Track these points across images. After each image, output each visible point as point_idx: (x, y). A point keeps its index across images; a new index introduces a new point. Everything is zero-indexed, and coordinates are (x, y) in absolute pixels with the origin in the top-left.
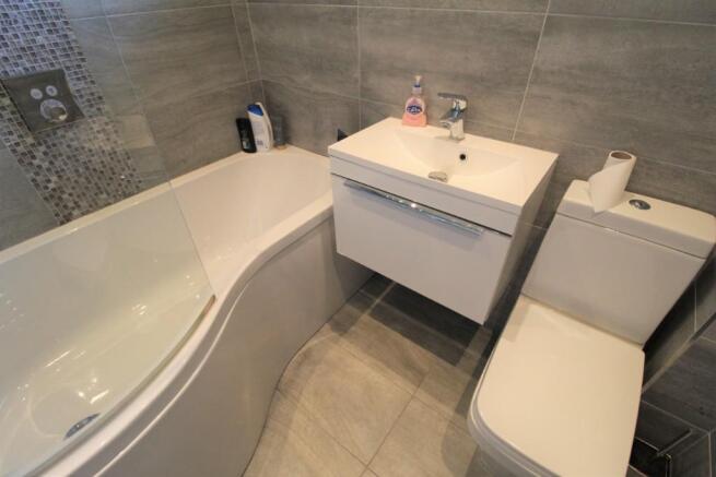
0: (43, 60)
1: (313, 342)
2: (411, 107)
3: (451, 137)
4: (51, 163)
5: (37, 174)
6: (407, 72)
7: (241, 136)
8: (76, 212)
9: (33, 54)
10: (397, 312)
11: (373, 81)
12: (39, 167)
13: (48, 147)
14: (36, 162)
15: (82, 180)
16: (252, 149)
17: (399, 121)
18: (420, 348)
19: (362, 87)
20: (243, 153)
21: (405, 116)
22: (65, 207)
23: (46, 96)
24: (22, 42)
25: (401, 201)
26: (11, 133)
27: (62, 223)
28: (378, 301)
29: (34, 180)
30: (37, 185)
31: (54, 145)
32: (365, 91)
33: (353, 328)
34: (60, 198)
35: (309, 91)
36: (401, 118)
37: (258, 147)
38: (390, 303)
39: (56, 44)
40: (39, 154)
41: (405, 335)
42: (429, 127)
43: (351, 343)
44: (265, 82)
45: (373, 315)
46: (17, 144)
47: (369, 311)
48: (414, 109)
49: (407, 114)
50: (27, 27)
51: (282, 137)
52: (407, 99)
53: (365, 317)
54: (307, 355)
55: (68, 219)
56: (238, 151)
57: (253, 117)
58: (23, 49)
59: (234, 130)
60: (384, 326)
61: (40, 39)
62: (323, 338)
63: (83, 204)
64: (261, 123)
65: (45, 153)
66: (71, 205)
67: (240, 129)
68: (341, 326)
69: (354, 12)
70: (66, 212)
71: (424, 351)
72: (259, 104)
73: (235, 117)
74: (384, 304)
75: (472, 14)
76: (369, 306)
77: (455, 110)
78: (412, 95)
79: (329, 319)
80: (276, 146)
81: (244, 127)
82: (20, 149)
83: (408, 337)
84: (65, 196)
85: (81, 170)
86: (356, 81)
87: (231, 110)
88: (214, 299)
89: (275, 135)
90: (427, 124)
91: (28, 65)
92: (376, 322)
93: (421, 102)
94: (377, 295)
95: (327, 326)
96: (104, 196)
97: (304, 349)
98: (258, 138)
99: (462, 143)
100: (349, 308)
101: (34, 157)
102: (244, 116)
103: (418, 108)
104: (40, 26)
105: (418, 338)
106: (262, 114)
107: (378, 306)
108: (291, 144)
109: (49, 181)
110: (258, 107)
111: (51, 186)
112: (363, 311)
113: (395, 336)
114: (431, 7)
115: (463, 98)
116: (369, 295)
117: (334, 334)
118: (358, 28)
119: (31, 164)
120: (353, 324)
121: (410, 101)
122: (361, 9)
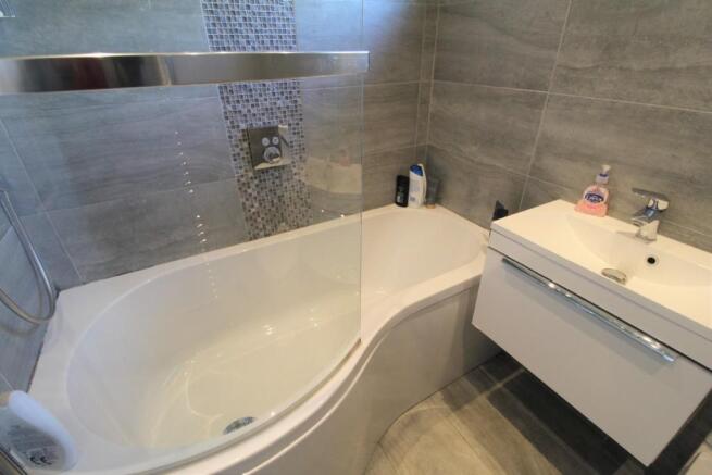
0: (277, 118)
1: (422, 407)
2: (590, 195)
3: (638, 235)
4: (258, 193)
5: (247, 200)
6: (594, 159)
7: (398, 190)
8: (262, 233)
9: (272, 113)
10: (520, 406)
11: (549, 162)
12: (250, 195)
13: (260, 181)
14: (250, 191)
15: (274, 209)
16: (404, 204)
17: (571, 206)
18: (545, 459)
19: (533, 166)
20: (394, 205)
21: (581, 202)
22: (257, 228)
23: (271, 145)
24: (267, 104)
25: (568, 295)
26: (241, 168)
27: (251, 239)
28: (499, 385)
29: (244, 204)
30: (245, 208)
31: (265, 180)
32: (537, 171)
33: (467, 407)
34: (255, 220)
35: (472, 161)
36: (576, 203)
37: (410, 202)
38: (512, 391)
39: (288, 107)
40: (253, 186)
41: (527, 437)
42: (607, 218)
43: (464, 423)
44: (431, 147)
45: (492, 399)
46: (242, 176)
47: (488, 393)
48: (595, 197)
49: (583, 201)
50: (274, 94)
51: (434, 197)
52: (588, 185)
53: (482, 399)
54: (414, 419)
55: (255, 237)
56: (390, 203)
57: (413, 176)
58: (267, 109)
59: (392, 185)
60: (503, 418)
61: (279, 103)
62: (433, 406)
63: (269, 228)
64: (418, 182)
65: (257, 186)
66: (261, 226)
67: (398, 184)
68: (456, 401)
69: (543, 98)
70: (256, 231)
71: (549, 465)
72: (420, 165)
73: (396, 174)
74: (506, 391)
75: (690, 114)
76: (487, 388)
77: (651, 208)
78: (594, 183)
79: (443, 389)
80: (426, 204)
81: (403, 184)
82: (243, 180)
83: (531, 440)
84: (259, 220)
85: (275, 201)
86: (529, 159)
87: (394, 168)
88: (359, 342)
89: (428, 194)
90: (607, 214)
91: (267, 120)
92: (494, 409)
93: (604, 192)
94: (500, 379)
95: (439, 394)
96: (283, 224)
97: (412, 411)
98: (412, 194)
99: (652, 245)
100: (466, 383)
101: (249, 187)
102: (404, 174)
103: (600, 197)
104: (282, 93)
105: (544, 447)
106: (421, 175)
107: (499, 391)
108: (440, 204)
109: (253, 206)
110: (420, 168)
111: (253, 210)
112: (481, 392)
113: (514, 432)
114: (638, 101)
115: (664, 198)
116: (491, 376)
117: (445, 406)
118: (543, 112)
119: (246, 191)
120: (467, 402)
121: (590, 189)
122: (551, 96)
